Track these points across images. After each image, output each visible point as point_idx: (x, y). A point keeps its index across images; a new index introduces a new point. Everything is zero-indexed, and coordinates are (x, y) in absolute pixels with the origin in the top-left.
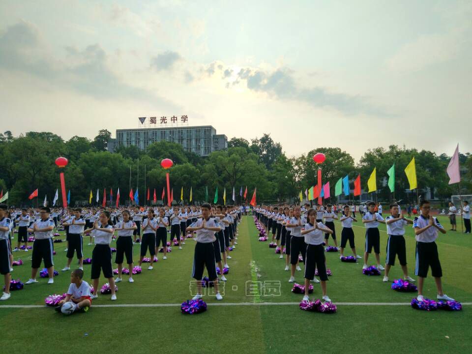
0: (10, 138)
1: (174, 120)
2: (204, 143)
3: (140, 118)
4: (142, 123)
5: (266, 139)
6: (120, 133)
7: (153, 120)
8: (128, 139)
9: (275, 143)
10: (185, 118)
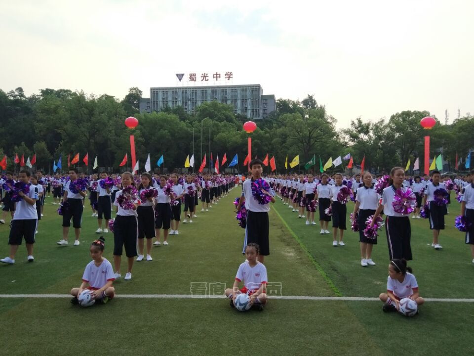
0: (22, 95)
1: (217, 77)
2: (251, 104)
3: (177, 75)
4: (180, 80)
5: (310, 102)
6: (154, 92)
7: (192, 77)
8: (163, 99)
9: (319, 106)
10: (229, 76)
